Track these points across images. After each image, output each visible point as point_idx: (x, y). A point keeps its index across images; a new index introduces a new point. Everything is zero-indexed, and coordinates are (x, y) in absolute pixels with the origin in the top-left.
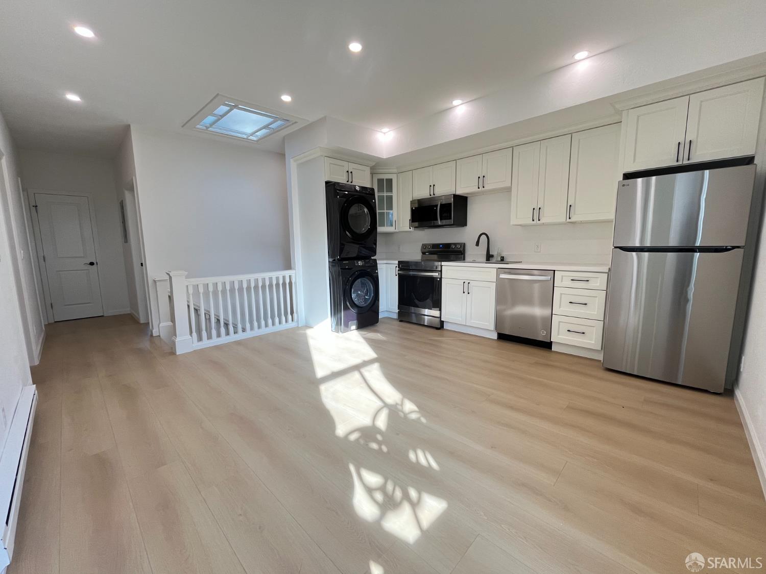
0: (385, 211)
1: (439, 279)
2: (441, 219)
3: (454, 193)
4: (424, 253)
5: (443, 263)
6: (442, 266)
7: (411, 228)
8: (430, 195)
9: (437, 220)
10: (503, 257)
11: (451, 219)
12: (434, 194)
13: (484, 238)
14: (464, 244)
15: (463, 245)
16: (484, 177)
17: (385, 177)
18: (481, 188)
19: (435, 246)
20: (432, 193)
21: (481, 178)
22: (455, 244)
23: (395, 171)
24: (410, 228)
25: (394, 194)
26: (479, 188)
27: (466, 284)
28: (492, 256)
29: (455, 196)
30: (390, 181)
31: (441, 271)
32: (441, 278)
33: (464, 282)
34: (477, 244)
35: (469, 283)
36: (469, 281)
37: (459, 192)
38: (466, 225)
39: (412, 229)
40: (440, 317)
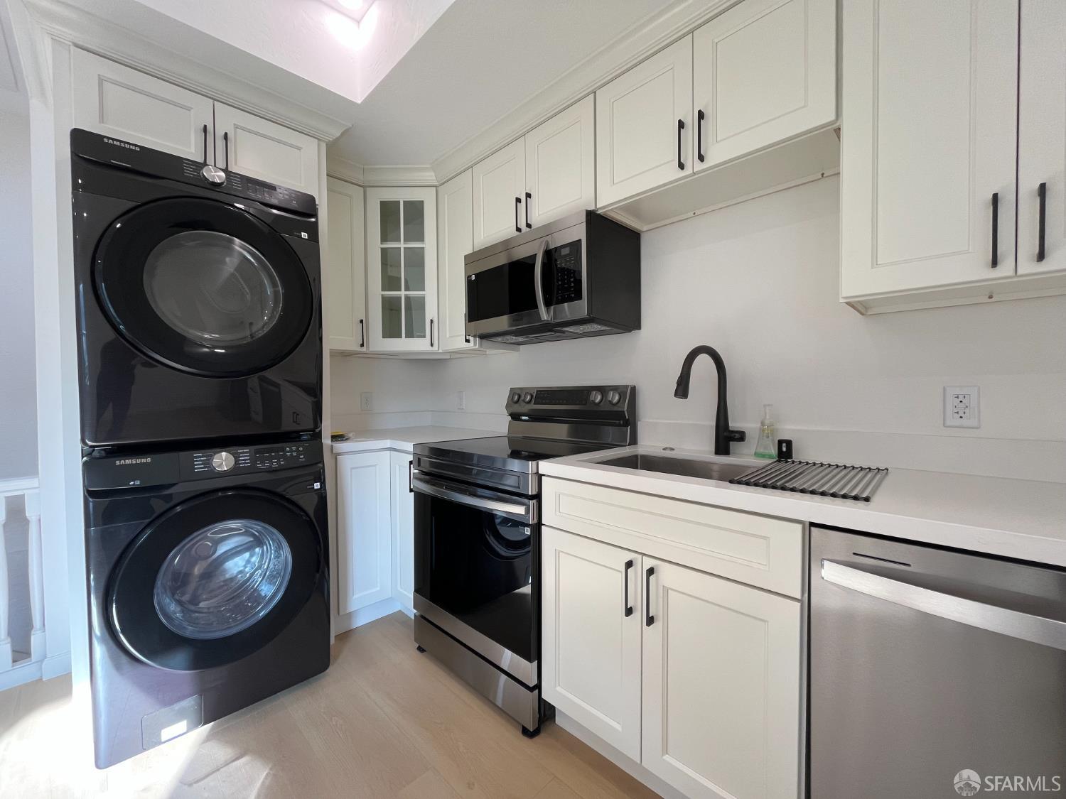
0: (403, 293)
1: (528, 531)
2: (548, 304)
3: (591, 208)
4: (515, 417)
5: (545, 466)
6: (540, 476)
7: (471, 339)
8: (518, 230)
9: (535, 306)
10: (789, 443)
11: (579, 297)
12: (529, 226)
13: (704, 364)
14: (634, 389)
15: (630, 394)
16: (701, 115)
17: (402, 196)
18: (693, 165)
19: (544, 395)
20: (522, 225)
21: (691, 121)
22: (602, 390)
23: (430, 177)
24: (467, 341)
25: (429, 244)
26: (681, 166)
27: (636, 575)
28: (741, 436)
29: (595, 220)
30: (415, 211)
31: (538, 497)
32: (538, 527)
33: (629, 564)
34: (682, 389)
35: (651, 571)
36: (649, 563)
37: (608, 199)
38: (638, 327)
39: (474, 344)
40: (538, 687)
